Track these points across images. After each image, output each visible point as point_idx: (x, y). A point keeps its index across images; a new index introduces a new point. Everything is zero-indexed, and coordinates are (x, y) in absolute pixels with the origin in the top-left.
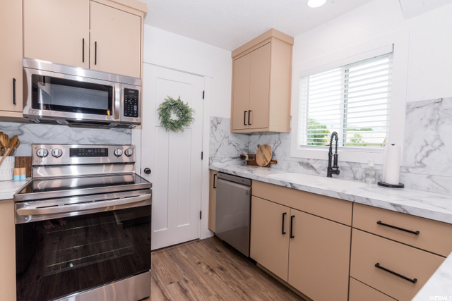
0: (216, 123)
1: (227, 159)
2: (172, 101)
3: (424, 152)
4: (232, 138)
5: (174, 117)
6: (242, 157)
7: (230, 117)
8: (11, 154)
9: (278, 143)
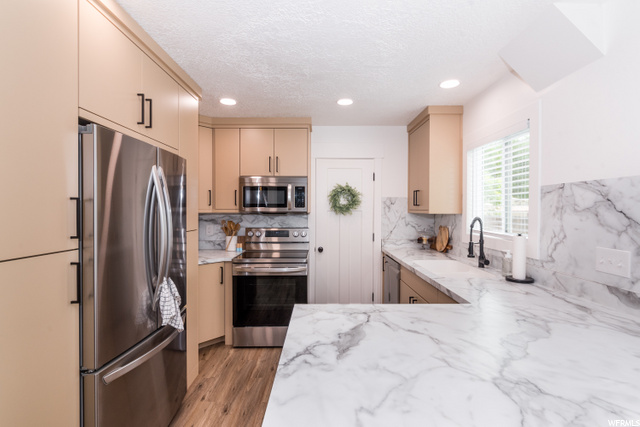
0: (388, 203)
1: (403, 241)
2: (341, 188)
3: (552, 246)
4: (410, 219)
5: (343, 201)
6: (420, 240)
7: (407, 196)
8: (235, 235)
9: (455, 226)
